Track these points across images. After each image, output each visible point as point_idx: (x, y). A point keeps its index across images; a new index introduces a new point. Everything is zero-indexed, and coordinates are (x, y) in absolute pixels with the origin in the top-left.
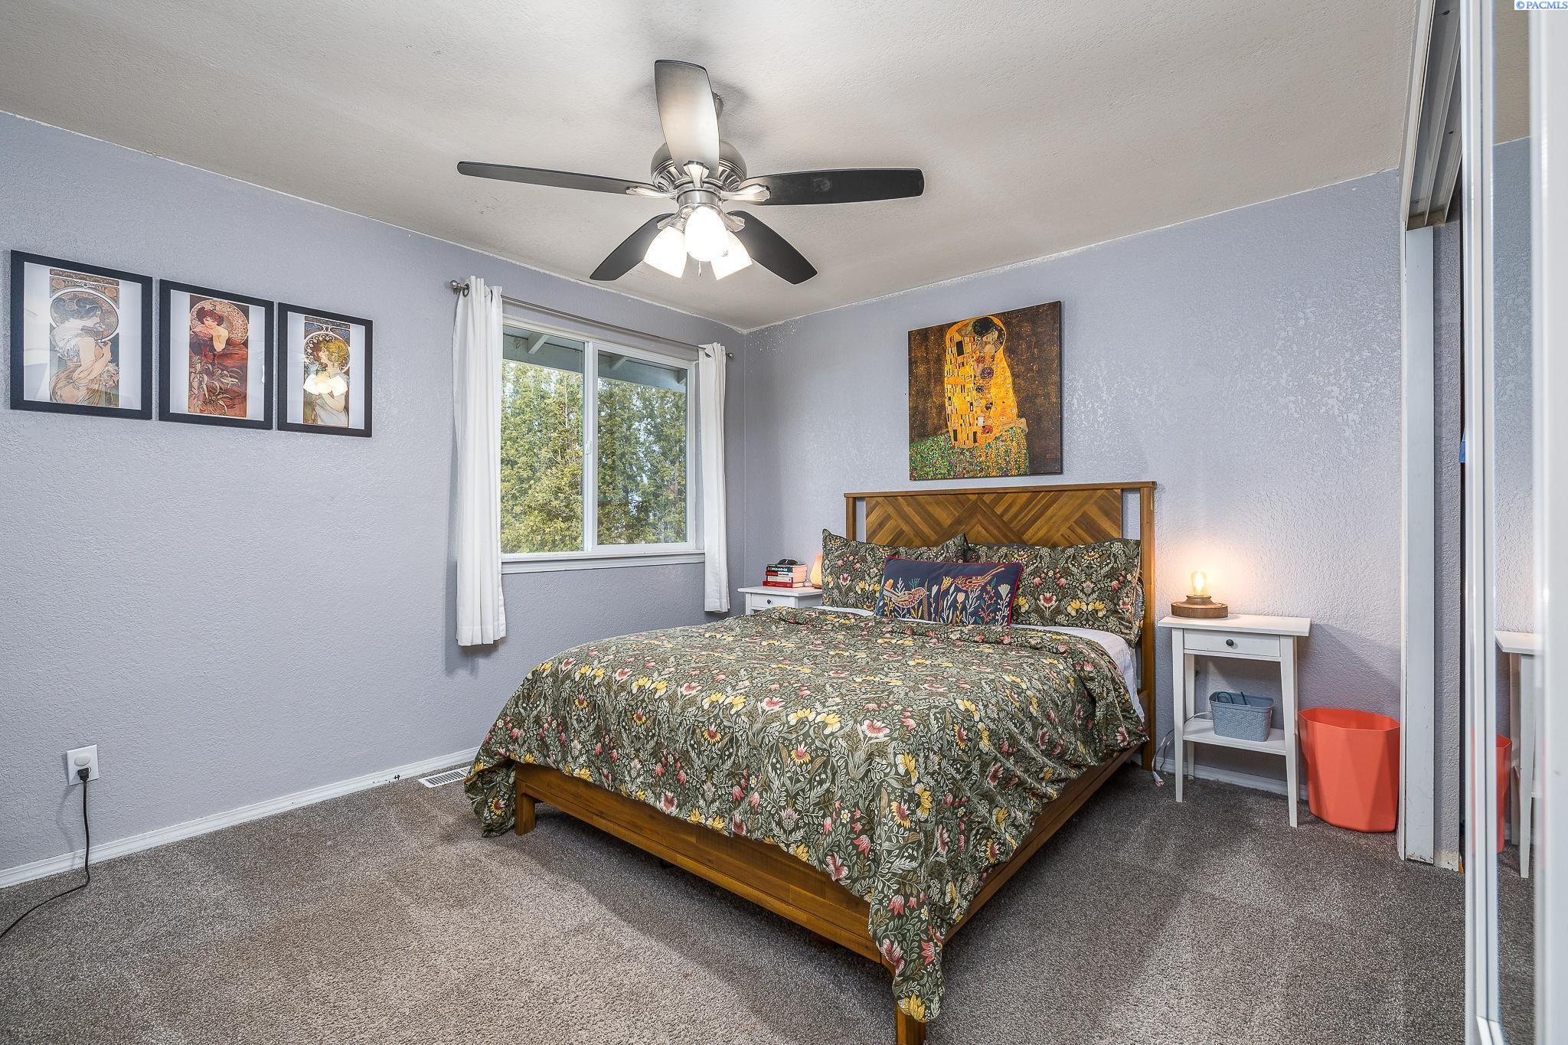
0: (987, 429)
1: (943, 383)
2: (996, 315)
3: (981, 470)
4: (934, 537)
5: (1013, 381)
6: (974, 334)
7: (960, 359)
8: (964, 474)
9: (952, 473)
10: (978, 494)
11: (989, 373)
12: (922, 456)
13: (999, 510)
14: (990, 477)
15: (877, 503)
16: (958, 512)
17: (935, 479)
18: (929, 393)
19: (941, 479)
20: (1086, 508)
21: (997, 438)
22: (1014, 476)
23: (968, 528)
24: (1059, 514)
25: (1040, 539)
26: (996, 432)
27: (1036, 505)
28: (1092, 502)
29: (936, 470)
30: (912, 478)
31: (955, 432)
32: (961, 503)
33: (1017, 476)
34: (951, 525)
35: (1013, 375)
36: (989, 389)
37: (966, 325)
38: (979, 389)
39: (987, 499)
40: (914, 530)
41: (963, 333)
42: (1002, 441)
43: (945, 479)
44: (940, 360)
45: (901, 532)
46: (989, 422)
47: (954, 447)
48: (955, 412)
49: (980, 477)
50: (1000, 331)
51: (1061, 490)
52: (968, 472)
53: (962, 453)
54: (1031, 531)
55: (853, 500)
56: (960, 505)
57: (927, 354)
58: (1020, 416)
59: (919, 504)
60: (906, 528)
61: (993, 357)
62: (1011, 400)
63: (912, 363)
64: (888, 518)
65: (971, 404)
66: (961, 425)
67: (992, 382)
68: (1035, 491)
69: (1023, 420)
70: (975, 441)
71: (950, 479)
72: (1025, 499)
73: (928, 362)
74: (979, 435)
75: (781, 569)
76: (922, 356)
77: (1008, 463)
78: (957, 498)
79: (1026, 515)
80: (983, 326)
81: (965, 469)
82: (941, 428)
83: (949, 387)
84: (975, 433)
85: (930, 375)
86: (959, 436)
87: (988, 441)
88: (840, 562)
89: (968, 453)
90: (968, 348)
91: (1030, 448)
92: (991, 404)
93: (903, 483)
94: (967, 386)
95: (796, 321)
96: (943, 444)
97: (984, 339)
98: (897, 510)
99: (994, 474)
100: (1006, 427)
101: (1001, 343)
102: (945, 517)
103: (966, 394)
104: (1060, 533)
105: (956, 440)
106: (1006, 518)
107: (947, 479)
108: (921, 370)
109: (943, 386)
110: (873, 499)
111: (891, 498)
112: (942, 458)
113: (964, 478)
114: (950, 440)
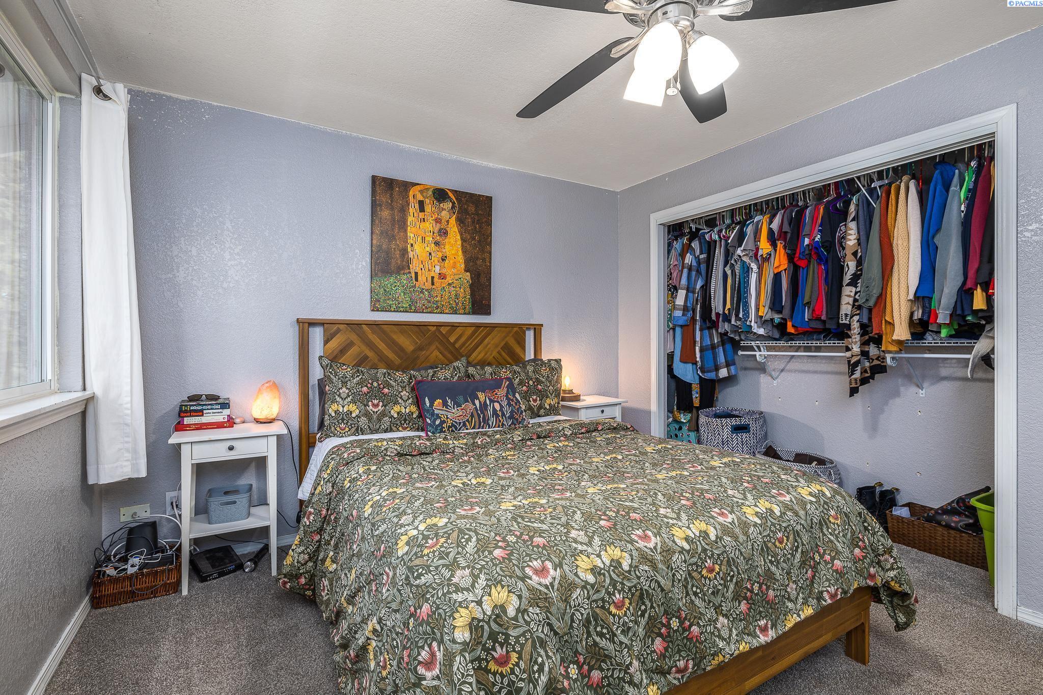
0: (442, 276)
1: (406, 231)
2: (452, 191)
3: (437, 308)
4: (397, 361)
5: (462, 244)
6: (433, 199)
7: (421, 215)
8: (423, 309)
9: (413, 308)
10: (437, 326)
11: (445, 233)
12: (385, 290)
13: (452, 339)
14: (443, 313)
15: (338, 331)
16: (420, 340)
17: (397, 311)
18: (393, 236)
19: (403, 311)
20: (507, 339)
21: (449, 284)
22: (461, 314)
23: (428, 353)
24: (492, 342)
25: (480, 361)
26: (449, 280)
27: (478, 336)
28: (511, 335)
29: (399, 303)
30: (374, 309)
31: (416, 274)
32: (423, 333)
33: (463, 314)
34: (414, 351)
35: (462, 239)
36: (444, 245)
37: (427, 189)
38: (437, 244)
39: (444, 330)
40: (378, 355)
41: (425, 194)
42: (454, 287)
43: (406, 312)
44: (404, 210)
45: (366, 358)
46: (444, 271)
47: (415, 286)
48: (416, 256)
49: (436, 313)
50: (453, 203)
51: (493, 326)
52: (426, 308)
53: (422, 292)
54: (474, 354)
55: (305, 326)
56: (421, 334)
57: (392, 201)
58: (466, 270)
59: (384, 332)
60: (370, 354)
61: (448, 221)
62: (460, 258)
63: (374, 205)
64: (350, 345)
65: (430, 254)
66: (421, 269)
67: (447, 240)
68: (478, 326)
69: (468, 274)
70: (433, 284)
71: (410, 312)
72: (471, 332)
73: (392, 209)
74: (436, 279)
75: (209, 407)
76: (387, 202)
77: (457, 304)
78: (420, 329)
79: (472, 342)
80: (440, 195)
81: (424, 305)
82: (403, 268)
83: (412, 235)
84: (433, 278)
85: (394, 221)
86: (419, 278)
87: (443, 286)
88: (365, 389)
89: (426, 293)
90: (428, 208)
91: (473, 294)
92: (446, 257)
93: (364, 313)
94: (427, 239)
95: (211, 107)
96: (405, 282)
97: (441, 205)
98: (360, 337)
99: (447, 311)
100: (457, 277)
101: (454, 213)
102: (407, 344)
103: (426, 245)
104: (493, 356)
105: (417, 280)
106: (457, 346)
107: (408, 312)
108: (385, 214)
109: (407, 234)
110: (331, 327)
111: (354, 326)
112: (405, 294)
113: (423, 312)
114: (412, 280)
